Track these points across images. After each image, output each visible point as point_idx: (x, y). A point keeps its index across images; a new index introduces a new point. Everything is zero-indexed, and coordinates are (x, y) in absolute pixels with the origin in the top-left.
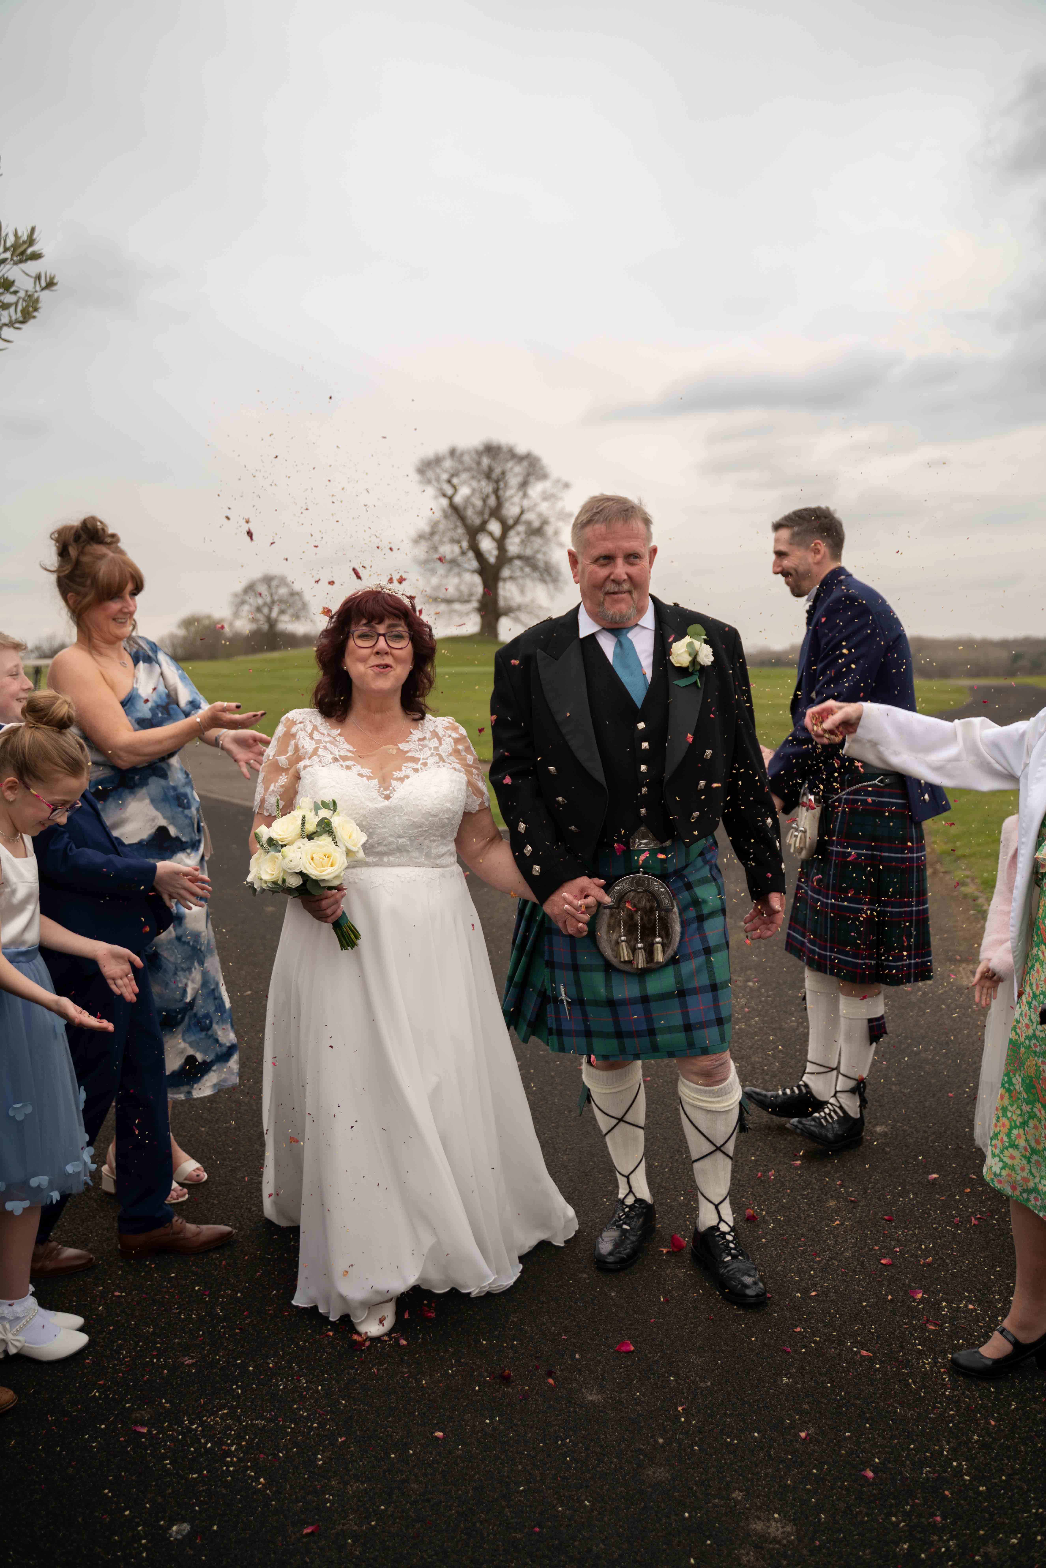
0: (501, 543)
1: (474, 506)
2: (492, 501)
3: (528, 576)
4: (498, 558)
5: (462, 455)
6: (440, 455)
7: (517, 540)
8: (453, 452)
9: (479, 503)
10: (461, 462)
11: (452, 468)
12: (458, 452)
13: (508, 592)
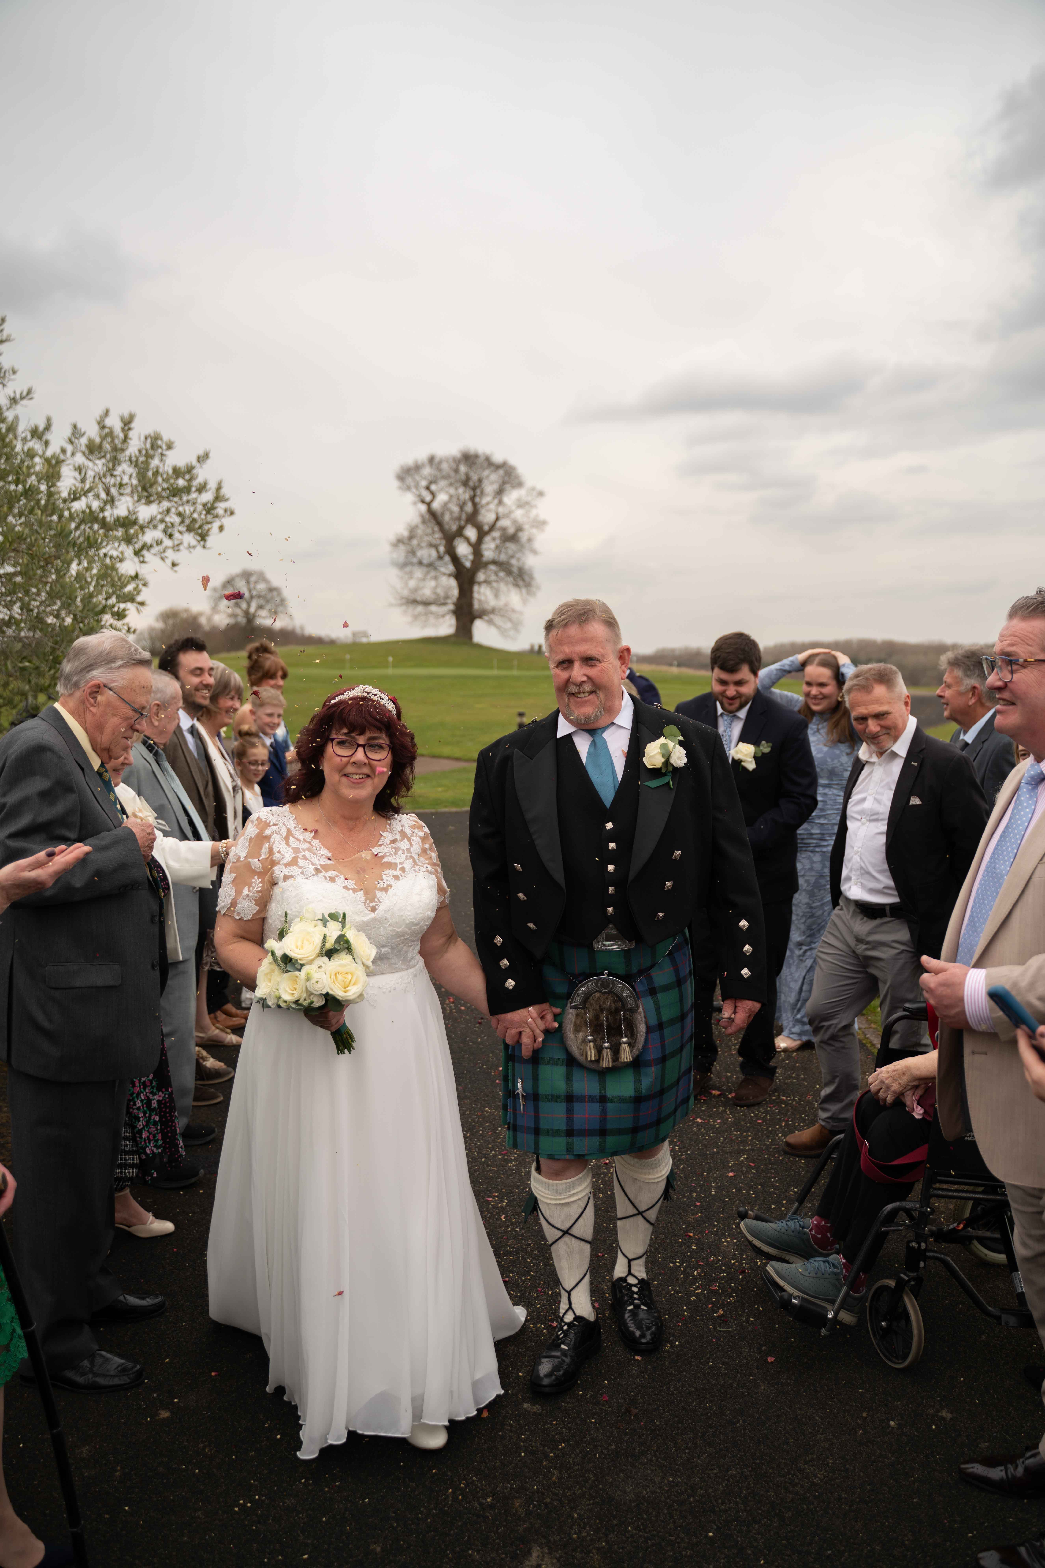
0: (477, 548)
1: (451, 512)
2: (469, 508)
3: (502, 579)
4: (473, 562)
5: (440, 462)
6: (419, 462)
7: (492, 545)
8: (431, 460)
9: (456, 509)
10: (439, 470)
11: (431, 475)
12: (437, 460)
13: (483, 595)
